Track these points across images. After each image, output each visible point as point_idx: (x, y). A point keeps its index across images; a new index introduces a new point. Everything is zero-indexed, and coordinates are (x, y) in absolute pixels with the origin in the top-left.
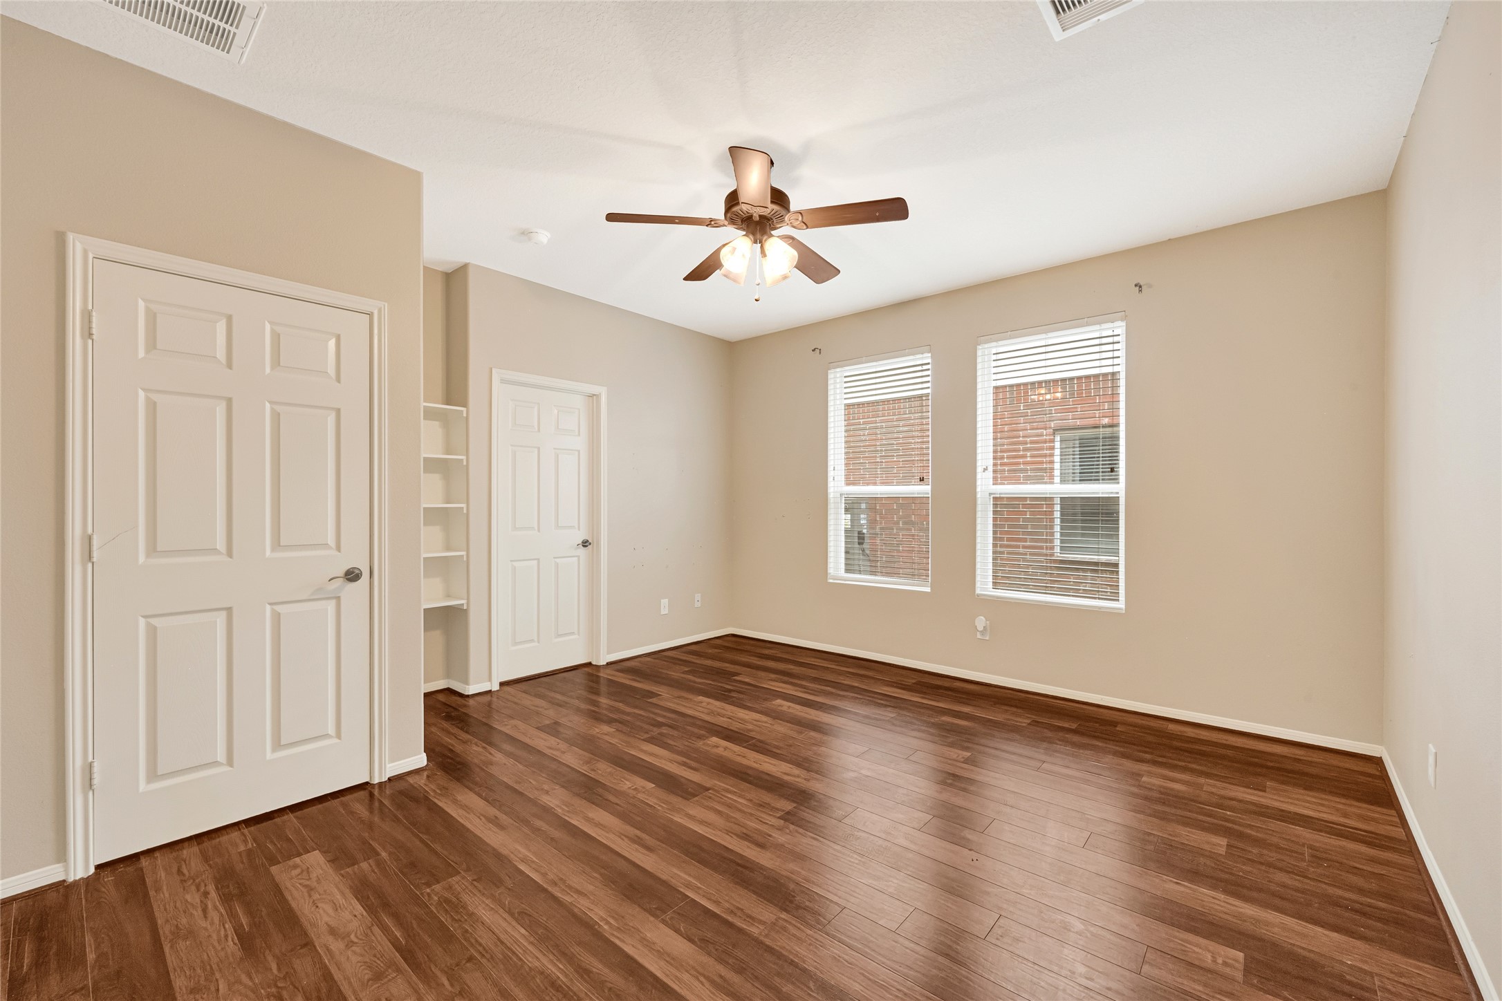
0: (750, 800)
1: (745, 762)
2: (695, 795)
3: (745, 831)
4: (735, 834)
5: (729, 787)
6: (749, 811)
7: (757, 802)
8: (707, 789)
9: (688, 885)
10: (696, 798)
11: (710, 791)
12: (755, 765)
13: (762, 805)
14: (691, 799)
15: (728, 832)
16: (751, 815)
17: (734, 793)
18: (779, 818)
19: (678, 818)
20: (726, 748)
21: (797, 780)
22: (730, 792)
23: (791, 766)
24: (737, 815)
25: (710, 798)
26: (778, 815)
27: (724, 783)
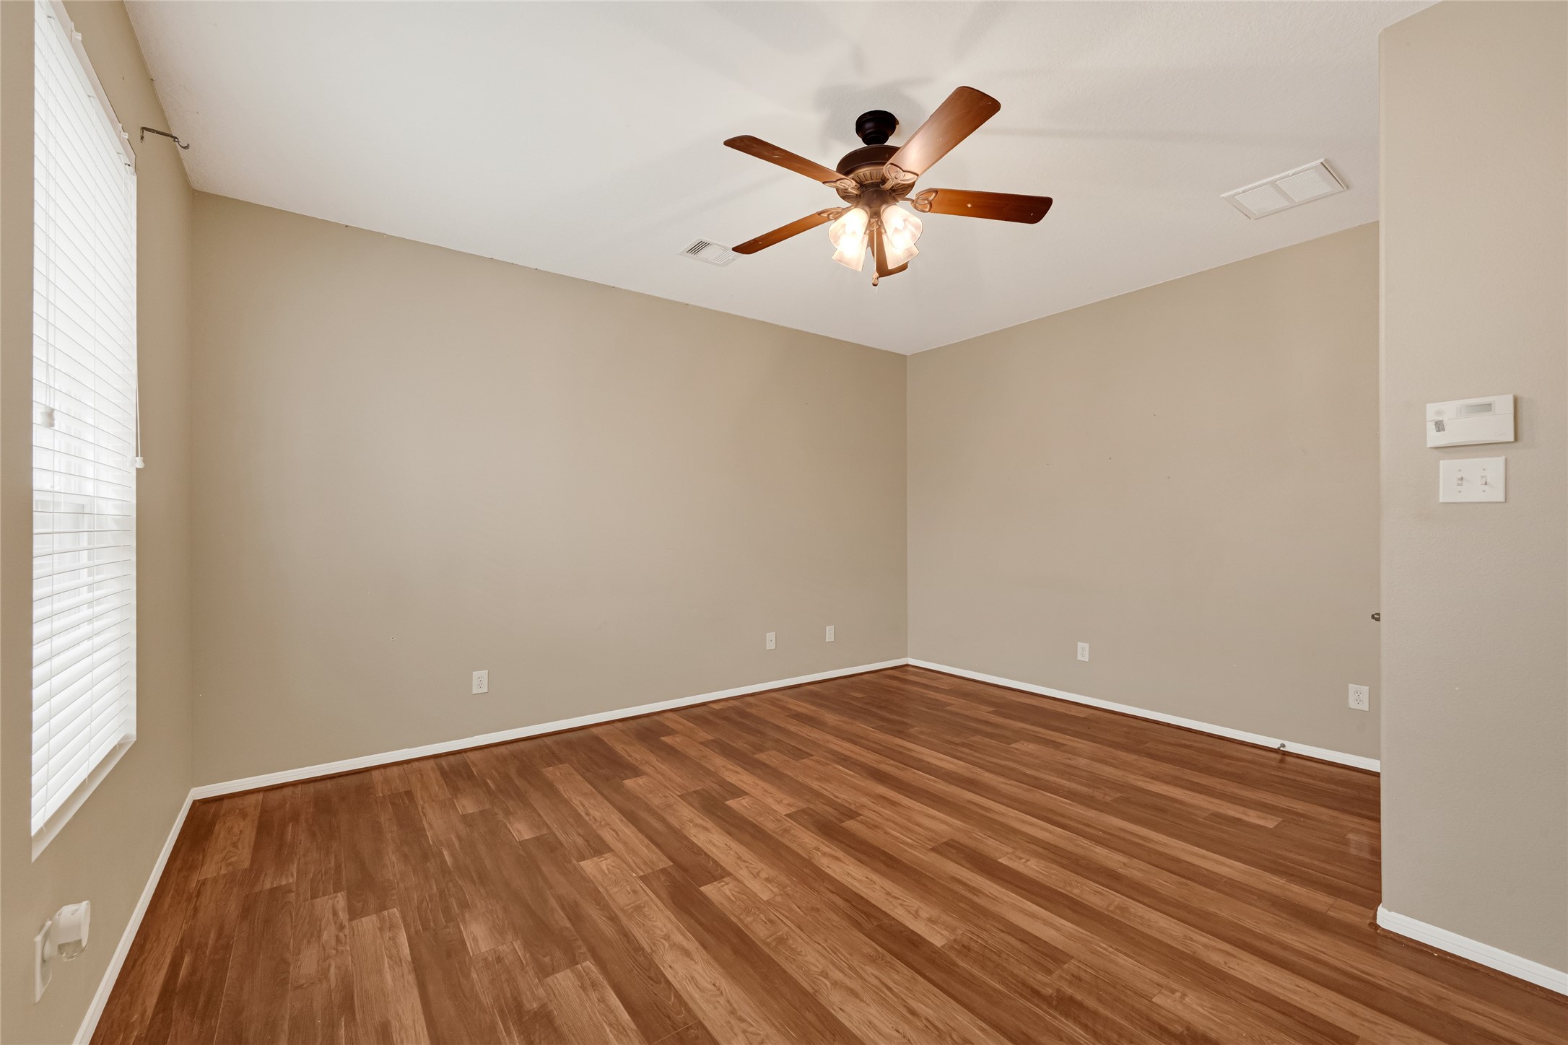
0: (886, 833)
1: (888, 885)
2: (946, 843)
3: (894, 807)
4: (902, 806)
5: (909, 850)
6: (889, 823)
7: (880, 831)
8: (933, 850)
9: (935, 782)
10: (945, 840)
11: (930, 847)
12: (875, 877)
13: (875, 827)
14: (950, 840)
15: (909, 808)
16: (887, 820)
17: (904, 843)
18: (862, 815)
19: (958, 823)
20: (916, 915)
21: (828, 850)
22: (907, 844)
23: (828, 871)
24: (898, 819)
25: (929, 840)
26: (862, 817)
27: (915, 855)
